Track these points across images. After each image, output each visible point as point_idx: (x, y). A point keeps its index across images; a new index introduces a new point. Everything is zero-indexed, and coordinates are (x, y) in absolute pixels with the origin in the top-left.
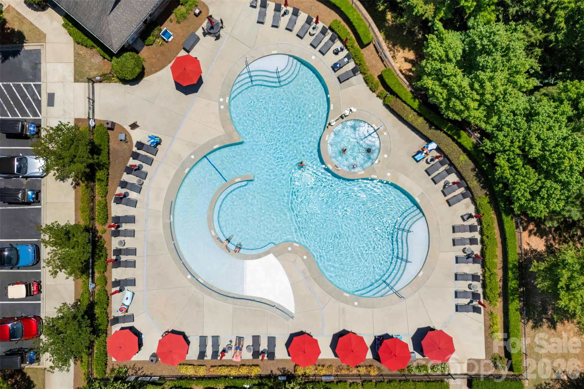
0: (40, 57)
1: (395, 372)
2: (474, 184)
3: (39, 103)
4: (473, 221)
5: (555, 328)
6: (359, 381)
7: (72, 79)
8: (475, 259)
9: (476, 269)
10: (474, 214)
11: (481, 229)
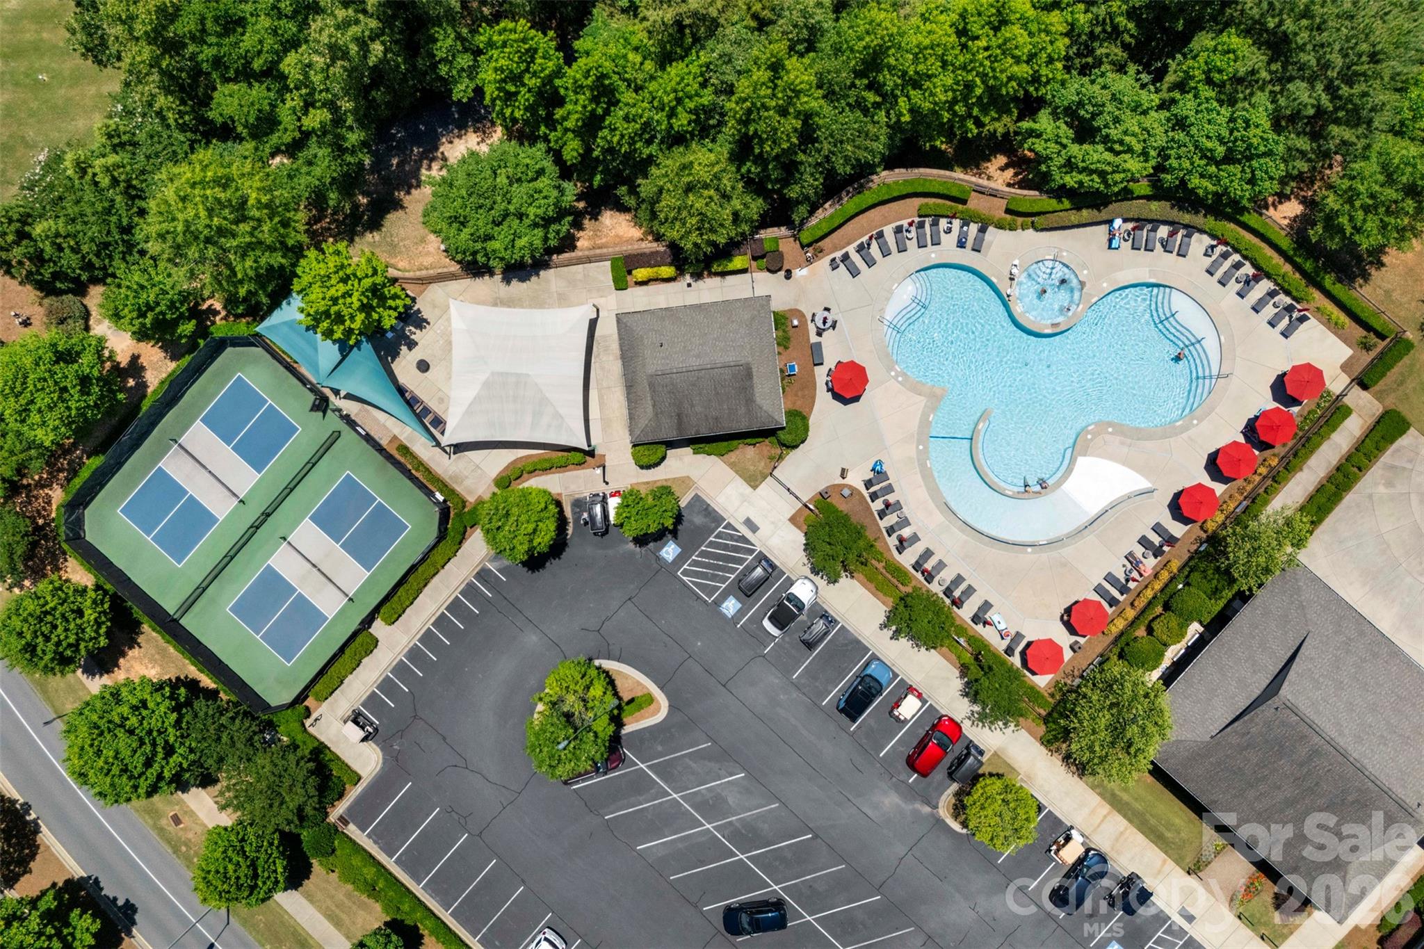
0: (704, 501)
1: (1290, 444)
2: (1187, 218)
3: (744, 539)
4: (1221, 249)
5: (1383, 265)
6: (1269, 482)
7: (751, 489)
8: (1256, 279)
9: (1265, 286)
10: (1215, 243)
11: (1233, 247)
